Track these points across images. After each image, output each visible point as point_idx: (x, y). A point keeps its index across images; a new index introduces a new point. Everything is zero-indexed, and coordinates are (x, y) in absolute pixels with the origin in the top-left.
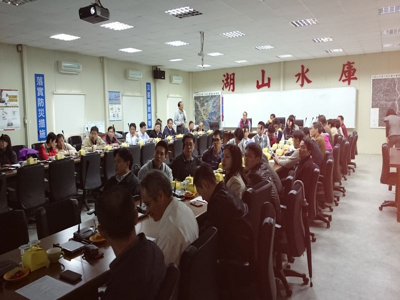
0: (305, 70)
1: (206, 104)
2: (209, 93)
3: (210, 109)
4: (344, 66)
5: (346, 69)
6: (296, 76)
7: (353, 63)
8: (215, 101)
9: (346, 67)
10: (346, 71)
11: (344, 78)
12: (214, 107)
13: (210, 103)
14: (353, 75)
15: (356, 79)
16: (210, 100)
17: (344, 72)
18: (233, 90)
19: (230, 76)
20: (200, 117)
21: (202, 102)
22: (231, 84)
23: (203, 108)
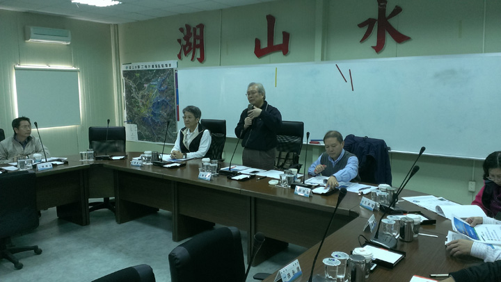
0: (389, 11)
1: (146, 86)
2: (151, 64)
3: (154, 95)
6: (361, 25)
8: (164, 81)
12: (162, 92)
13: (155, 84)
16: (153, 78)
18: (201, 60)
19: (195, 29)
20: (136, 109)
21: (139, 80)
22: (196, 46)
23: (141, 92)
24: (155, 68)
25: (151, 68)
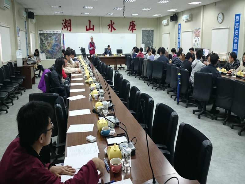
0: (112, 23)
1: (49, 39)
2: (51, 31)
3: (53, 42)
4: (131, 22)
5: (131, 25)
6: (108, 26)
7: (134, 22)
8: (57, 37)
9: (131, 23)
10: (131, 26)
11: (130, 29)
12: (56, 41)
13: (53, 38)
14: (134, 28)
15: (135, 29)
16: (52, 36)
17: (130, 26)
18: (70, 30)
19: (68, 21)
20: (45, 48)
21: (46, 37)
22: (68, 26)
23: (47, 41)
24: (53, 32)
25: (51, 32)
